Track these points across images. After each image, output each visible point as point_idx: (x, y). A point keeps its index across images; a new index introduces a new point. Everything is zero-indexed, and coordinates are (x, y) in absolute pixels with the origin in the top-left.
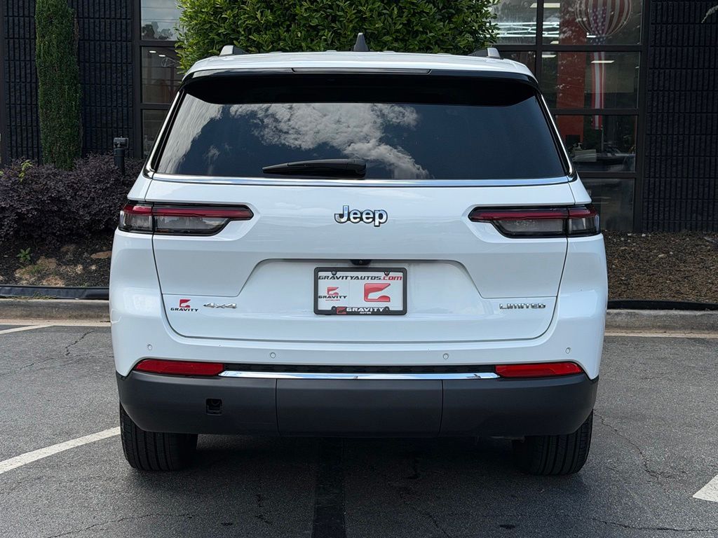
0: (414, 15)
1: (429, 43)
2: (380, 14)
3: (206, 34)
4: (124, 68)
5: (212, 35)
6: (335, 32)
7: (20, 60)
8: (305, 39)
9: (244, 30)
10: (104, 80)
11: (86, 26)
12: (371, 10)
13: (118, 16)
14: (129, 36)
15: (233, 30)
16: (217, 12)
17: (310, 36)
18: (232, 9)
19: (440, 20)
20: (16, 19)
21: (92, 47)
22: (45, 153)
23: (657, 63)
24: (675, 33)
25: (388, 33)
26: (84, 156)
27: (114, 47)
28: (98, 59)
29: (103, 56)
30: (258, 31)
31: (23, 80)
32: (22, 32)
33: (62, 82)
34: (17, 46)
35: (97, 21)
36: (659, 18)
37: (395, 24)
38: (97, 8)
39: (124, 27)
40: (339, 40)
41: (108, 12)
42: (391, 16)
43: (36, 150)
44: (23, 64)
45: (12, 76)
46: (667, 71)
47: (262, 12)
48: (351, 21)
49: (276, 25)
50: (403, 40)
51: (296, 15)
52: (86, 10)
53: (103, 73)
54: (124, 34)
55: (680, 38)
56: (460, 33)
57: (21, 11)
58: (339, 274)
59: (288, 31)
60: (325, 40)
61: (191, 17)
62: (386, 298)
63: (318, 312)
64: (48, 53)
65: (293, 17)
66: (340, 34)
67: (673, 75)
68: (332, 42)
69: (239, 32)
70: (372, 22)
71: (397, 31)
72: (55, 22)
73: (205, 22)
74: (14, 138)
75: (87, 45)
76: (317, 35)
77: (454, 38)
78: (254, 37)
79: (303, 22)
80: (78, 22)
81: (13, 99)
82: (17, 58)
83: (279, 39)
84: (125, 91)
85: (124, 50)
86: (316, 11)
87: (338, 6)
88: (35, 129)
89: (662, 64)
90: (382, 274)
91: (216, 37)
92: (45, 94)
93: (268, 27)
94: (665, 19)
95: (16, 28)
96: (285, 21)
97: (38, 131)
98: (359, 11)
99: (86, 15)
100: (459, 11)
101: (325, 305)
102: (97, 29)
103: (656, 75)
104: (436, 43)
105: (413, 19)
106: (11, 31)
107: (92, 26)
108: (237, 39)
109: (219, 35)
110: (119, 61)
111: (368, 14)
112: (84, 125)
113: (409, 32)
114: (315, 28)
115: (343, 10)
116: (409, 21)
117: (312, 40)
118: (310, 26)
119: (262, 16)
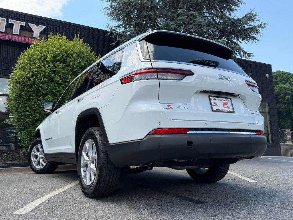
58: (216, 98)
62: (228, 107)
63: (213, 111)
90: (226, 99)
91: (26, 85)
101: (215, 108)
109: (27, 85)
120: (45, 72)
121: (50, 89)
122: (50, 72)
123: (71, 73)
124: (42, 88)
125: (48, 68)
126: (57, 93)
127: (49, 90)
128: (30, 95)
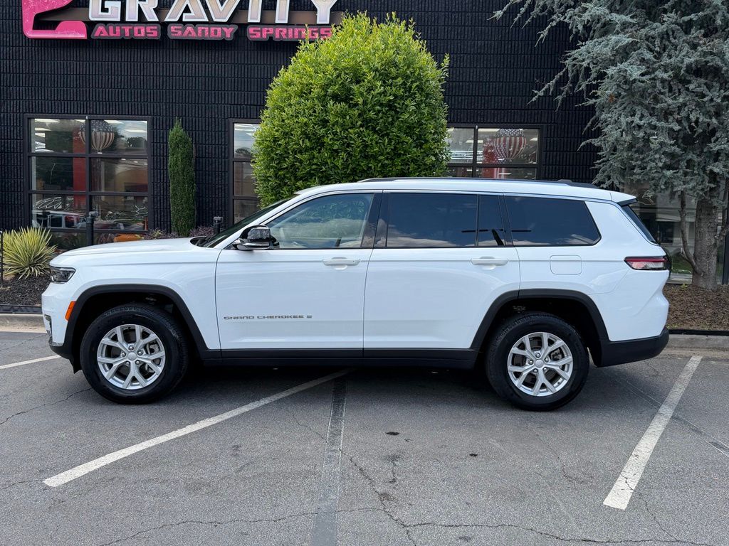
0: (398, 143)
1: (408, 161)
2: (377, 143)
3: (269, 154)
4: (223, 174)
5: (272, 155)
6: (349, 153)
7: (160, 169)
8: (330, 158)
9: (292, 152)
10: (210, 182)
11: (201, 149)
12: (371, 140)
13: (220, 143)
14: (227, 155)
15: (285, 152)
16: (275, 140)
17: (333, 156)
18: (285, 139)
19: (415, 147)
20: (158, 144)
21: (204, 162)
22: (173, 226)
23: (547, 175)
25: (382, 155)
26: (196, 228)
27: (217, 162)
28: (207, 169)
29: (210, 167)
30: (300, 152)
31: (162, 181)
32: (162, 152)
33: (184, 183)
34: (159, 160)
35: (207, 146)
36: (548, 148)
37: (386, 149)
38: (207, 138)
39: (223, 150)
40: (351, 159)
41: (213, 141)
42: (384, 144)
43: (169, 223)
44: (162, 171)
45: (156, 179)
47: (303, 141)
48: (359, 147)
49: (312, 149)
50: (391, 159)
51: (325, 143)
52: (200, 139)
53: (210, 177)
54: (223, 154)
55: (561, 160)
56: (427, 155)
57: (161, 139)
59: (319, 153)
60: (342, 158)
61: (260, 144)
64: (176, 164)
65: (322, 144)
66: (352, 155)
68: (347, 159)
69: (289, 153)
70: (372, 147)
71: (388, 153)
72: (180, 146)
73: (268, 147)
74: (156, 216)
75: (201, 160)
76: (337, 155)
77: (423, 158)
78: (298, 156)
79: (328, 147)
80: (196, 147)
81: (155, 192)
82: (158, 168)
83: (314, 157)
84: (223, 188)
85: (223, 164)
86: (337, 140)
87: (351, 137)
88: (168, 211)
89: (550, 175)
91: (275, 156)
92: (174, 190)
93: (307, 150)
94: (552, 148)
95: (158, 150)
96: (318, 146)
97: (170, 212)
98: (364, 141)
99: (200, 142)
100: (426, 141)
102: (207, 151)
104: (412, 161)
105: (398, 146)
106: (155, 152)
107: (204, 149)
108: (288, 157)
109: (276, 154)
110: (220, 170)
111: (369, 143)
112: (198, 209)
113: (395, 154)
114: (336, 151)
115: (354, 140)
116: (395, 147)
117: (334, 159)
118: (333, 150)
119: (303, 143)
120: (306, 124)
121: (316, 164)
122: (316, 127)
123: (359, 123)
124: (301, 162)
125: (311, 115)
126: (330, 172)
127: (314, 167)
128: (284, 175)
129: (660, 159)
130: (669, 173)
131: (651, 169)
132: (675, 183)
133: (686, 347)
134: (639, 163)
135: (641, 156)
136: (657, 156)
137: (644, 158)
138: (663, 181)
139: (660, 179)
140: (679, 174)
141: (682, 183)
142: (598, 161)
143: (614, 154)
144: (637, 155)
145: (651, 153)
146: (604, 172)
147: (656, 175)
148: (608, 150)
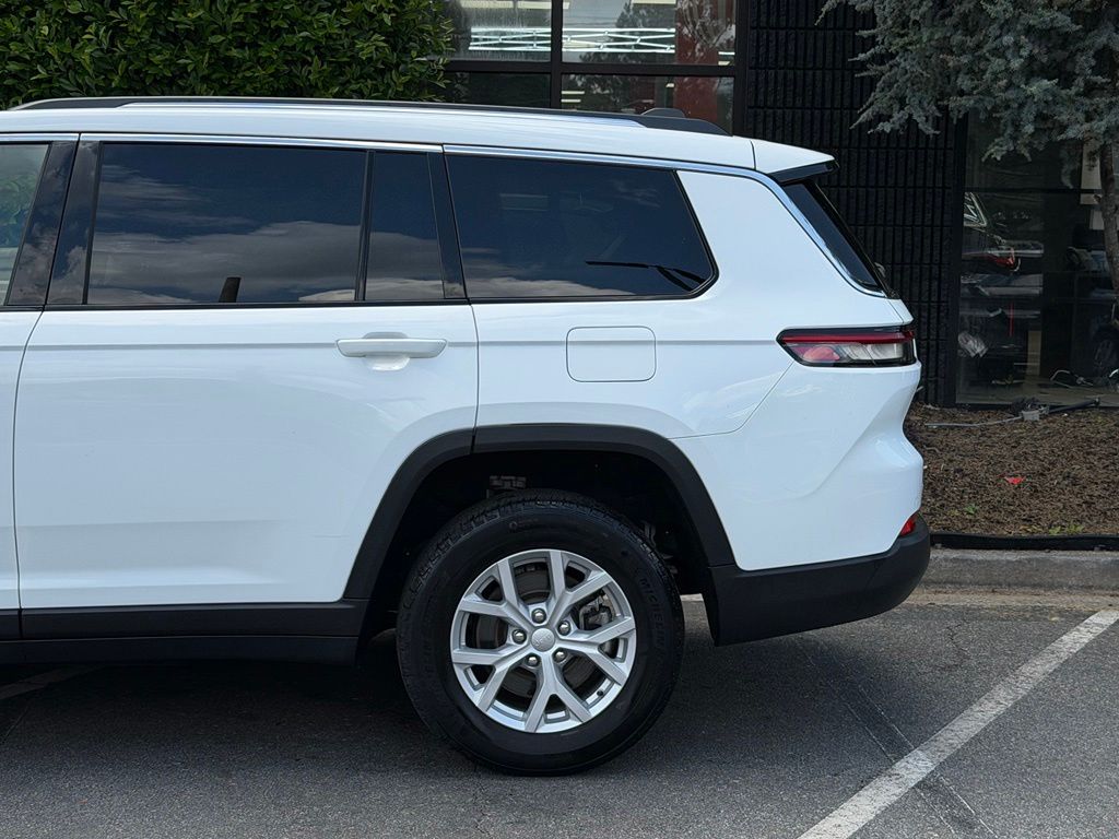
23: (761, 97)
24: (791, 46)
36: (763, 18)
46: (780, 111)
67: (788, 118)
89: (771, 99)
103: (760, 118)
129: (1018, 46)
130: (1039, 87)
131: (996, 79)
132: (1064, 118)
133: (1101, 588)
134: (965, 60)
135: (970, 42)
136: (1008, 39)
137: (979, 46)
138: (1028, 114)
139: (1021, 106)
140: (1074, 90)
141: (1081, 117)
142: (862, 56)
143: (902, 36)
144: (957, 38)
145: (994, 30)
146: (890, 86)
147: (1011, 94)
148: (890, 22)
